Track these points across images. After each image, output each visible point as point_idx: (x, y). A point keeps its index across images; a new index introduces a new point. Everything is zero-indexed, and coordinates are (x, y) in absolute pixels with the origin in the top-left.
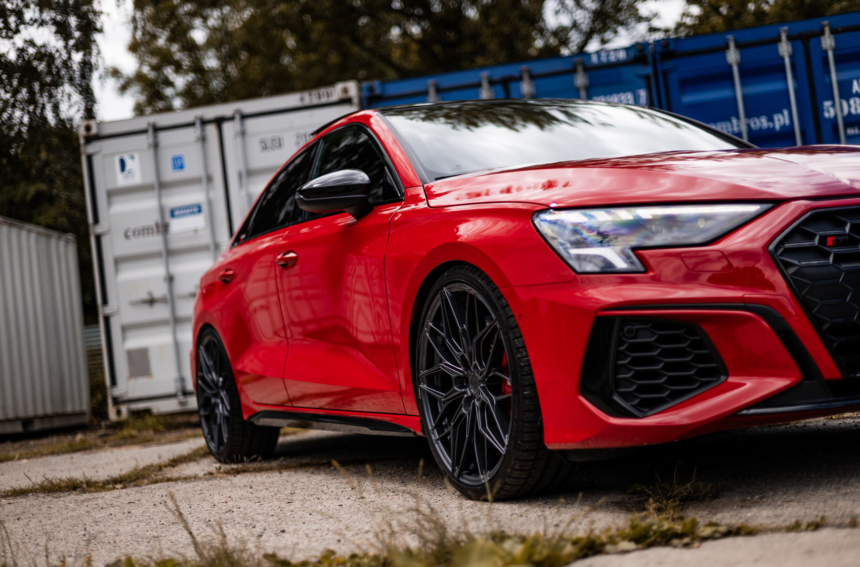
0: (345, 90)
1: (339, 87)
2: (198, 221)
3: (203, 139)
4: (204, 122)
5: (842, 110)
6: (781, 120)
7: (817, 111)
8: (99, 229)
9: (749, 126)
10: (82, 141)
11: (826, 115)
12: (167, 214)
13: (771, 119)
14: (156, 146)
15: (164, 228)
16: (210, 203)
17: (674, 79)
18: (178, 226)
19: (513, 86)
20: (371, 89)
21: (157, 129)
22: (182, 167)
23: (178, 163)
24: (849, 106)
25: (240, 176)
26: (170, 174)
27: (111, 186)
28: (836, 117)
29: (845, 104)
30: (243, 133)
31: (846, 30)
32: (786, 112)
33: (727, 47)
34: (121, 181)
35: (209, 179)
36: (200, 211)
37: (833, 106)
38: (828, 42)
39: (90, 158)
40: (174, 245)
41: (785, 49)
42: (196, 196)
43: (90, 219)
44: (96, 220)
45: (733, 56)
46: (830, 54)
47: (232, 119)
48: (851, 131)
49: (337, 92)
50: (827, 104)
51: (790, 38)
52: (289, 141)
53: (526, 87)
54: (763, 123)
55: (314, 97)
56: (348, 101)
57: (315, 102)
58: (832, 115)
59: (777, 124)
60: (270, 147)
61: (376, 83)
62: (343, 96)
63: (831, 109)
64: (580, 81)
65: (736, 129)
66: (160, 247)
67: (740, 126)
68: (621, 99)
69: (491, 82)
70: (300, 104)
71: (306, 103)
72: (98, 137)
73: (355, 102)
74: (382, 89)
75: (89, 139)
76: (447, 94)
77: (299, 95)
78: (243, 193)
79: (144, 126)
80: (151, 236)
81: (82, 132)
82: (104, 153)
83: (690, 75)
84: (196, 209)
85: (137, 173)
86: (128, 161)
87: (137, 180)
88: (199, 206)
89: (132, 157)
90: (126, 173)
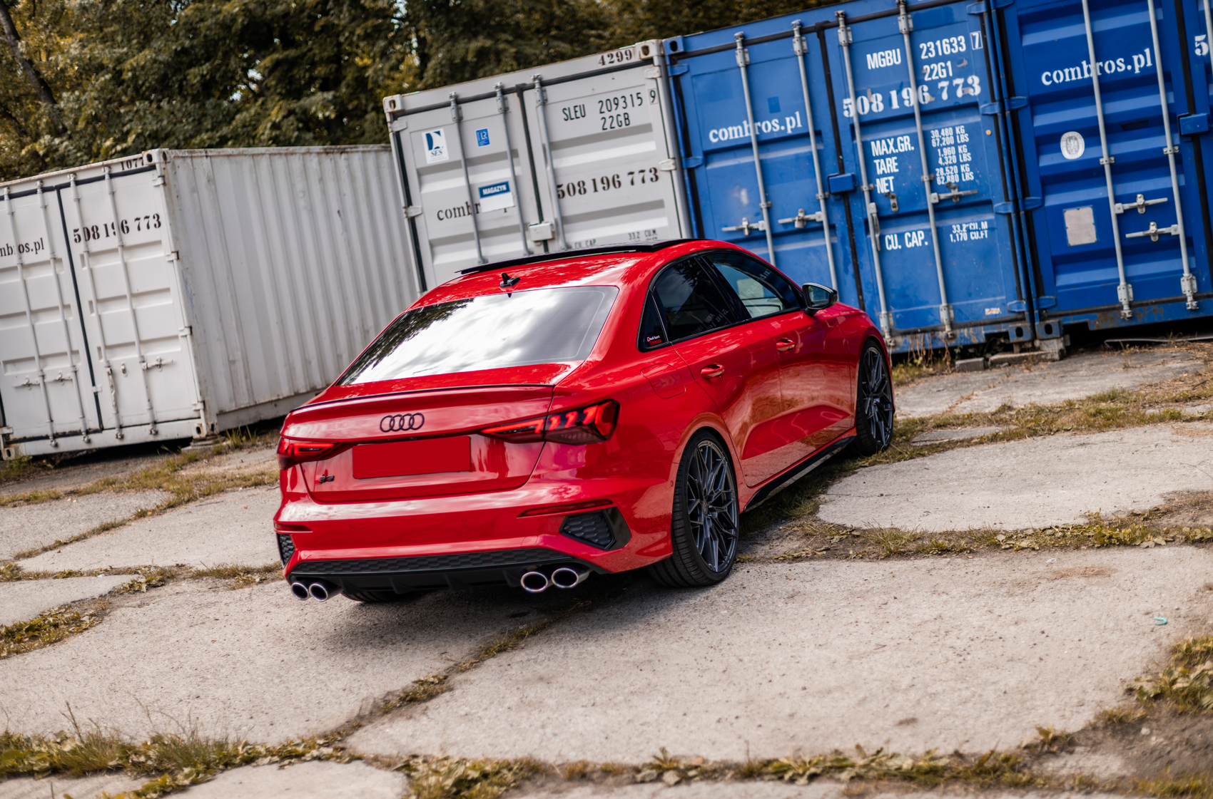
0: (646, 50)
1: (639, 46)
2: (508, 200)
3: (505, 111)
4: (504, 92)
6: (1140, 62)
7: (1186, 47)
8: (413, 210)
9: (1102, 69)
10: (388, 118)
11: (1198, 52)
12: (477, 194)
13: (1129, 61)
14: (459, 120)
15: (474, 209)
16: (516, 178)
17: (1011, 18)
18: (489, 205)
19: (828, 32)
20: (674, 46)
21: (459, 101)
22: (487, 142)
23: (483, 138)
25: (545, 150)
26: (476, 150)
27: (420, 166)
28: (1209, 58)
30: (544, 102)
32: (1147, 51)
34: (430, 159)
35: (514, 153)
36: (508, 190)
37: (1206, 40)
39: (397, 135)
40: (485, 227)
42: (502, 173)
43: (403, 202)
44: (408, 202)
47: (532, 87)
49: (637, 51)
50: (1198, 38)
52: (592, 108)
53: (842, 36)
54: (1120, 65)
55: (615, 58)
56: (649, 61)
57: (616, 64)
58: (1205, 52)
59: (1137, 66)
60: (573, 116)
61: (678, 39)
62: (643, 57)
63: (1204, 45)
64: (902, 24)
65: (1086, 75)
66: (471, 229)
67: (1091, 70)
68: (952, 45)
69: (803, 31)
70: (601, 67)
71: (608, 65)
72: (404, 113)
73: (656, 61)
74: (685, 45)
75: (395, 116)
76: (755, 47)
77: (598, 57)
78: (549, 168)
79: (446, 99)
80: (462, 217)
81: (387, 109)
82: (411, 128)
83: (1031, 10)
84: (504, 187)
85: (445, 150)
86: (435, 136)
87: (444, 157)
88: (506, 184)
89: (438, 133)
90: (433, 150)
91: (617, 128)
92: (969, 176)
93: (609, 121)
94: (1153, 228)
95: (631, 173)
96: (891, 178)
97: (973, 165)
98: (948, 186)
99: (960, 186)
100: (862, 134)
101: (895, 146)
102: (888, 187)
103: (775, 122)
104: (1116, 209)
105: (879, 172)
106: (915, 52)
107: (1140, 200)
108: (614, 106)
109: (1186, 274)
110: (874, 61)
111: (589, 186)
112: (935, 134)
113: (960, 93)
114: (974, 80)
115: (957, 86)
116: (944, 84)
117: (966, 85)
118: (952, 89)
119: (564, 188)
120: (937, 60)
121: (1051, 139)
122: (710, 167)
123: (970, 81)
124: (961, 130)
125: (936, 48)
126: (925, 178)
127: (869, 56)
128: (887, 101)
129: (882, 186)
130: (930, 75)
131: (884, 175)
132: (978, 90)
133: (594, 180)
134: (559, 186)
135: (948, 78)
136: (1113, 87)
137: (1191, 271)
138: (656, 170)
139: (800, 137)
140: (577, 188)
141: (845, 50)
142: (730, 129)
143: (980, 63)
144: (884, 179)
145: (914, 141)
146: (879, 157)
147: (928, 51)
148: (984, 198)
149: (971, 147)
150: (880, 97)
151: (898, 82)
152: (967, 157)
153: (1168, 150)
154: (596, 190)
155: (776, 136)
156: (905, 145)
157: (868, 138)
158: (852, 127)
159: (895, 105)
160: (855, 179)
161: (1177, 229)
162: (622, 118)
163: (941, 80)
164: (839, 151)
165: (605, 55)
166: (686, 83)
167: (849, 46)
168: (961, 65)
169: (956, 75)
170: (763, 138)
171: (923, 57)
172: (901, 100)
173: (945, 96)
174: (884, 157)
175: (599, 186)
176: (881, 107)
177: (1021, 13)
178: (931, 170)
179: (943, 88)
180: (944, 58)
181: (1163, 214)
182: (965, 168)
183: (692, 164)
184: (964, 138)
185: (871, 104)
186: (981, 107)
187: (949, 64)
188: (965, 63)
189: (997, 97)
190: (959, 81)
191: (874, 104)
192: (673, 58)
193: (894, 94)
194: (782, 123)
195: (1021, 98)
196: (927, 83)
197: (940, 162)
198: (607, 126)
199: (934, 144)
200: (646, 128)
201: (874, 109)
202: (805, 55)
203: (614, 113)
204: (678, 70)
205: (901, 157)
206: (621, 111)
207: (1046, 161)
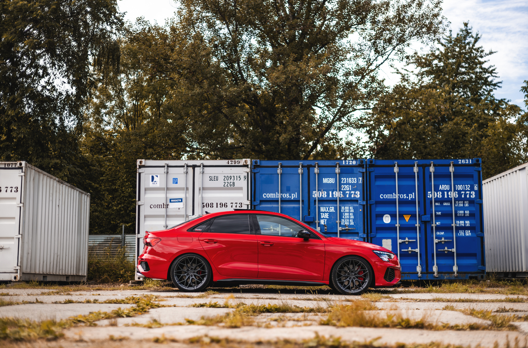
0: (246, 162)
1: (244, 160)
2: (180, 205)
3: (187, 173)
4: (188, 166)
5: (434, 196)
6: (411, 196)
7: (425, 195)
8: (140, 203)
9: (399, 196)
10: (138, 167)
11: (428, 196)
12: (169, 201)
13: (407, 196)
14: (167, 173)
15: (166, 206)
16: (186, 198)
17: (373, 175)
18: (173, 206)
19: (311, 168)
20: (256, 162)
21: (168, 166)
23: (175, 181)
24: (437, 195)
25: (200, 190)
26: (171, 185)
27: (146, 187)
28: (432, 197)
29: (436, 193)
30: (203, 173)
31: (439, 165)
32: (413, 193)
33: (395, 166)
34: (151, 185)
35: (187, 189)
36: (182, 201)
37: (431, 193)
38: (432, 169)
39: (140, 174)
40: (169, 213)
41: (416, 169)
42: (181, 195)
43: (137, 199)
44: (139, 200)
45: (396, 169)
46: (432, 174)
47: (200, 166)
48: (436, 204)
49: (242, 162)
50: (429, 192)
51: (418, 166)
52: (221, 178)
53: (316, 170)
54: (404, 196)
55: (233, 162)
56: (247, 166)
57: (233, 164)
58: (431, 197)
59: (410, 198)
60: (213, 179)
61: (258, 160)
62: (245, 164)
63: (430, 195)
64: (337, 170)
65: (394, 198)
66: (164, 213)
67: (396, 196)
68: (352, 180)
69: (303, 167)
70: (227, 164)
71: (230, 164)
72: (144, 166)
73: (249, 166)
74: (260, 163)
75: (141, 167)
76: (285, 168)
77: (227, 161)
78: (200, 196)
79: (163, 165)
80: (161, 209)
81: (138, 163)
82: (146, 173)
83: (379, 174)
84: (180, 200)
85: (158, 183)
86: (155, 177)
87: (158, 185)
88: (182, 199)
89: (157, 176)
90: (153, 182)
91: (229, 186)
92: (352, 223)
93: (226, 184)
94: (410, 249)
95: (232, 203)
96: (326, 220)
97: (354, 220)
98: (345, 226)
99: (349, 226)
100: (318, 204)
101: (329, 210)
102: (324, 223)
103: (288, 195)
104: (399, 241)
105: (322, 217)
106: (340, 180)
107: (407, 239)
108: (229, 179)
109: (419, 265)
110: (325, 181)
111: (215, 205)
112: (343, 208)
113: (352, 196)
114: (358, 193)
115: (352, 193)
116: (348, 192)
117: (355, 194)
118: (350, 194)
119: (205, 204)
120: (346, 184)
121: (380, 216)
122: (261, 206)
123: (356, 193)
124: (351, 208)
125: (347, 180)
126: (338, 221)
127: (324, 179)
128: (328, 194)
129: (322, 222)
130: (344, 189)
131: (323, 218)
132: (359, 196)
133: (217, 203)
134: (203, 203)
135: (349, 191)
136: (403, 202)
137: (420, 264)
138: (241, 204)
139: (296, 201)
140: (210, 205)
141: (317, 175)
142: (271, 194)
143: (361, 188)
144: (323, 220)
145: (336, 209)
146: (323, 212)
147: (344, 181)
148: (356, 231)
149: (354, 214)
150: (326, 193)
151: (333, 189)
152: (352, 217)
153: (417, 225)
154: (217, 207)
155: (287, 199)
156: (332, 210)
157: (320, 206)
158: (315, 201)
159: (331, 196)
160: (314, 219)
161: (418, 250)
162: (232, 184)
163: (347, 191)
164: (309, 208)
165: (230, 161)
166: (258, 176)
167: (318, 174)
168: (354, 187)
169: (352, 190)
170: (283, 199)
171: (342, 182)
172: (333, 195)
173: (348, 196)
174: (324, 212)
175: (219, 206)
176: (326, 196)
177: (376, 174)
178: (340, 220)
179: (347, 193)
180: (349, 184)
181: (414, 245)
182: (351, 220)
183: (255, 204)
184: (352, 211)
185: (322, 194)
186: (359, 202)
187: (350, 186)
188: (356, 187)
189: (365, 199)
190: (353, 192)
191: (324, 195)
192: (255, 167)
193: (330, 192)
194: (290, 195)
195: (373, 201)
196: (342, 191)
197: (343, 217)
198: (226, 185)
199: (342, 211)
200: (241, 189)
201: (323, 196)
202: (302, 174)
203: (229, 181)
204: (256, 171)
205: (330, 214)
206: (232, 181)
207: (378, 222)
